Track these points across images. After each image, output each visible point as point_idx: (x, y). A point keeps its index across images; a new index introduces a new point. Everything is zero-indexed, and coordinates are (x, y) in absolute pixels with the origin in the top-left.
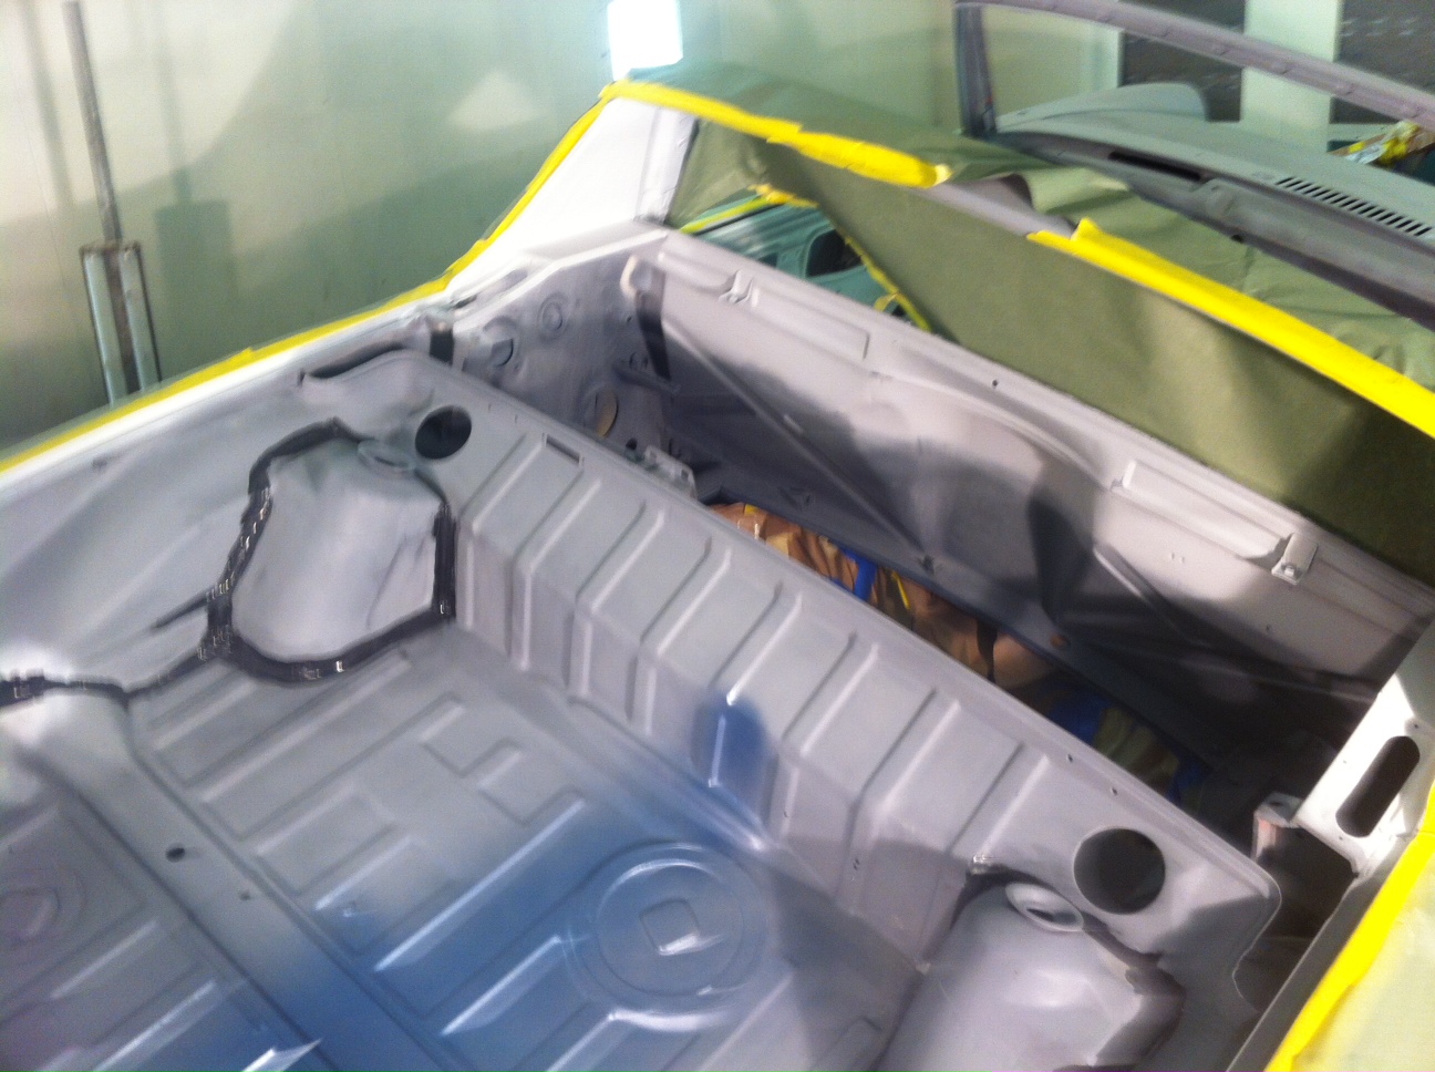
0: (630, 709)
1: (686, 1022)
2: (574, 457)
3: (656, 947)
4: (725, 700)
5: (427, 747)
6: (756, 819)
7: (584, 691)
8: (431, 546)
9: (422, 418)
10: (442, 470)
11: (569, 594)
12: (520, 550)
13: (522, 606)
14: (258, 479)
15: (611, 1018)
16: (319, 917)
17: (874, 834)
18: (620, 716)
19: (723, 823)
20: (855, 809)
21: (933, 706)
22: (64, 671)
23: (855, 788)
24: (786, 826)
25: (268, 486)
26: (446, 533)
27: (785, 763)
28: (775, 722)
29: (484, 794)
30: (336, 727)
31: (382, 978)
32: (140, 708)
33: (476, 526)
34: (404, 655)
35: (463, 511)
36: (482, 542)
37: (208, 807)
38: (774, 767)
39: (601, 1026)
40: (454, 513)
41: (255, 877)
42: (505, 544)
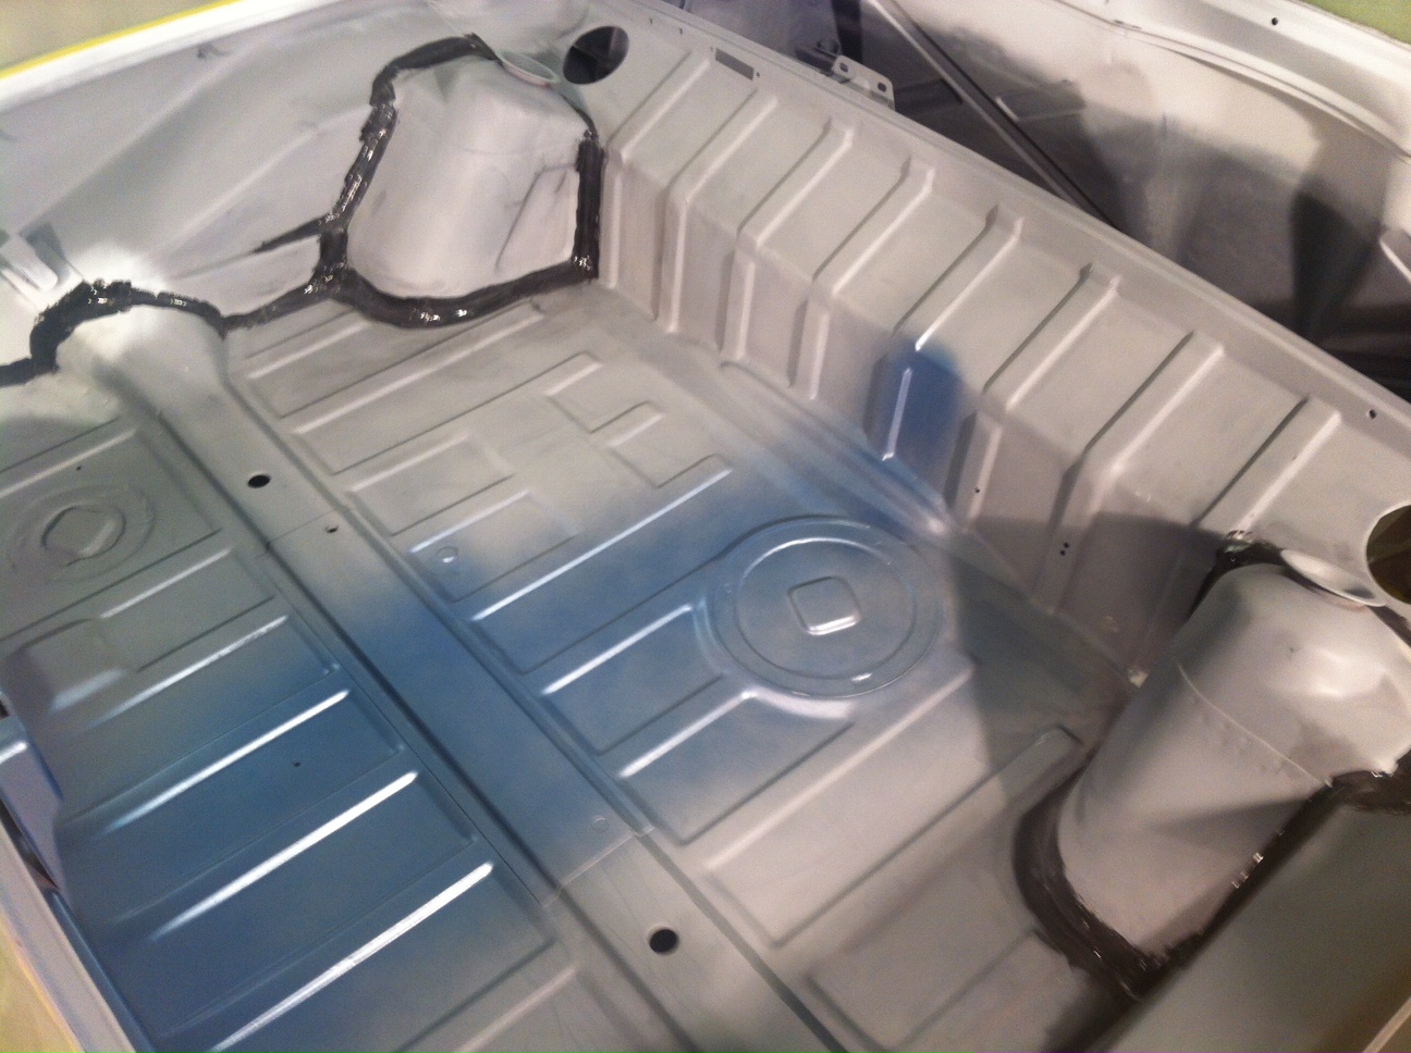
0: (793, 372)
1: (833, 710)
2: (747, 72)
3: (805, 626)
4: (913, 345)
5: (553, 401)
6: (938, 501)
7: (740, 353)
8: (574, 180)
9: (572, 40)
10: (590, 93)
11: (731, 229)
12: (675, 179)
13: (674, 255)
14: (381, 90)
15: (746, 695)
16: (413, 560)
17: (1094, 507)
18: (781, 380)
19: (896, 503)
20: (1071, 476)
21: (1185, 353)
22: (156, 286)
23: (1075, 447)
24: (975, 507)
25: (394, 97)
26: (591, 163)
27: (983, 421)
28: (974, 374)
29: (614, 453)
30: (452, 373)
31: (477, 628)
32: (237, 336)
33: (626, 154)
34: (537, 308)
35: (612, 137)
36: (632, 172)
37: (300, 440)
38: (968, 428)
39: (731, 704)
40: (602, 142)
41: (345, 512)
42: (658, 174)
